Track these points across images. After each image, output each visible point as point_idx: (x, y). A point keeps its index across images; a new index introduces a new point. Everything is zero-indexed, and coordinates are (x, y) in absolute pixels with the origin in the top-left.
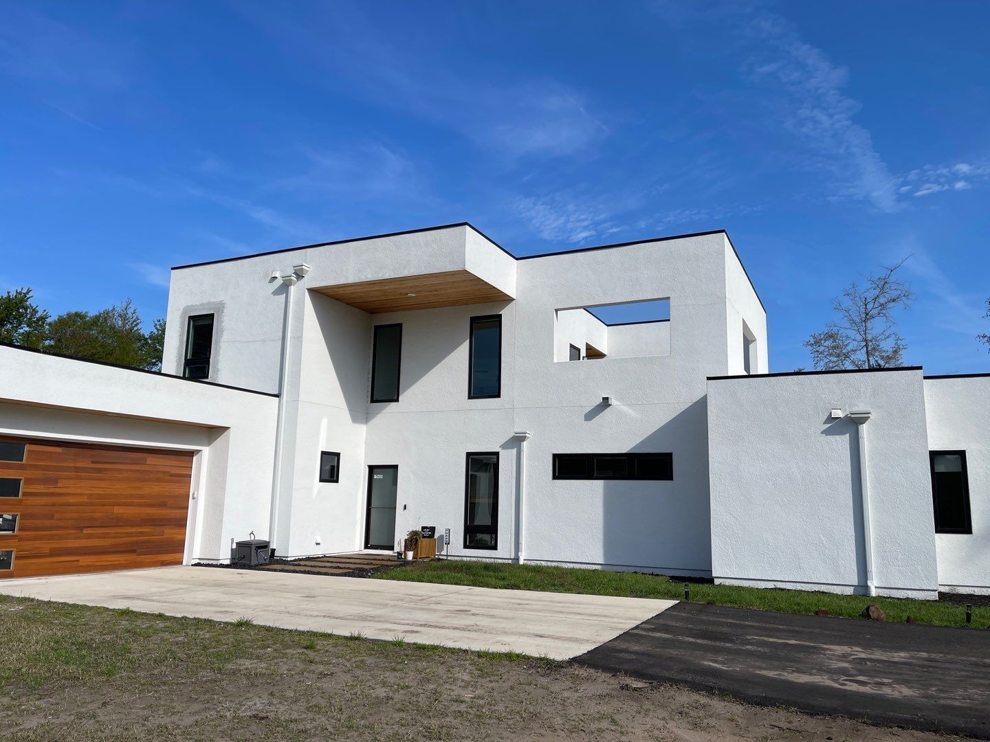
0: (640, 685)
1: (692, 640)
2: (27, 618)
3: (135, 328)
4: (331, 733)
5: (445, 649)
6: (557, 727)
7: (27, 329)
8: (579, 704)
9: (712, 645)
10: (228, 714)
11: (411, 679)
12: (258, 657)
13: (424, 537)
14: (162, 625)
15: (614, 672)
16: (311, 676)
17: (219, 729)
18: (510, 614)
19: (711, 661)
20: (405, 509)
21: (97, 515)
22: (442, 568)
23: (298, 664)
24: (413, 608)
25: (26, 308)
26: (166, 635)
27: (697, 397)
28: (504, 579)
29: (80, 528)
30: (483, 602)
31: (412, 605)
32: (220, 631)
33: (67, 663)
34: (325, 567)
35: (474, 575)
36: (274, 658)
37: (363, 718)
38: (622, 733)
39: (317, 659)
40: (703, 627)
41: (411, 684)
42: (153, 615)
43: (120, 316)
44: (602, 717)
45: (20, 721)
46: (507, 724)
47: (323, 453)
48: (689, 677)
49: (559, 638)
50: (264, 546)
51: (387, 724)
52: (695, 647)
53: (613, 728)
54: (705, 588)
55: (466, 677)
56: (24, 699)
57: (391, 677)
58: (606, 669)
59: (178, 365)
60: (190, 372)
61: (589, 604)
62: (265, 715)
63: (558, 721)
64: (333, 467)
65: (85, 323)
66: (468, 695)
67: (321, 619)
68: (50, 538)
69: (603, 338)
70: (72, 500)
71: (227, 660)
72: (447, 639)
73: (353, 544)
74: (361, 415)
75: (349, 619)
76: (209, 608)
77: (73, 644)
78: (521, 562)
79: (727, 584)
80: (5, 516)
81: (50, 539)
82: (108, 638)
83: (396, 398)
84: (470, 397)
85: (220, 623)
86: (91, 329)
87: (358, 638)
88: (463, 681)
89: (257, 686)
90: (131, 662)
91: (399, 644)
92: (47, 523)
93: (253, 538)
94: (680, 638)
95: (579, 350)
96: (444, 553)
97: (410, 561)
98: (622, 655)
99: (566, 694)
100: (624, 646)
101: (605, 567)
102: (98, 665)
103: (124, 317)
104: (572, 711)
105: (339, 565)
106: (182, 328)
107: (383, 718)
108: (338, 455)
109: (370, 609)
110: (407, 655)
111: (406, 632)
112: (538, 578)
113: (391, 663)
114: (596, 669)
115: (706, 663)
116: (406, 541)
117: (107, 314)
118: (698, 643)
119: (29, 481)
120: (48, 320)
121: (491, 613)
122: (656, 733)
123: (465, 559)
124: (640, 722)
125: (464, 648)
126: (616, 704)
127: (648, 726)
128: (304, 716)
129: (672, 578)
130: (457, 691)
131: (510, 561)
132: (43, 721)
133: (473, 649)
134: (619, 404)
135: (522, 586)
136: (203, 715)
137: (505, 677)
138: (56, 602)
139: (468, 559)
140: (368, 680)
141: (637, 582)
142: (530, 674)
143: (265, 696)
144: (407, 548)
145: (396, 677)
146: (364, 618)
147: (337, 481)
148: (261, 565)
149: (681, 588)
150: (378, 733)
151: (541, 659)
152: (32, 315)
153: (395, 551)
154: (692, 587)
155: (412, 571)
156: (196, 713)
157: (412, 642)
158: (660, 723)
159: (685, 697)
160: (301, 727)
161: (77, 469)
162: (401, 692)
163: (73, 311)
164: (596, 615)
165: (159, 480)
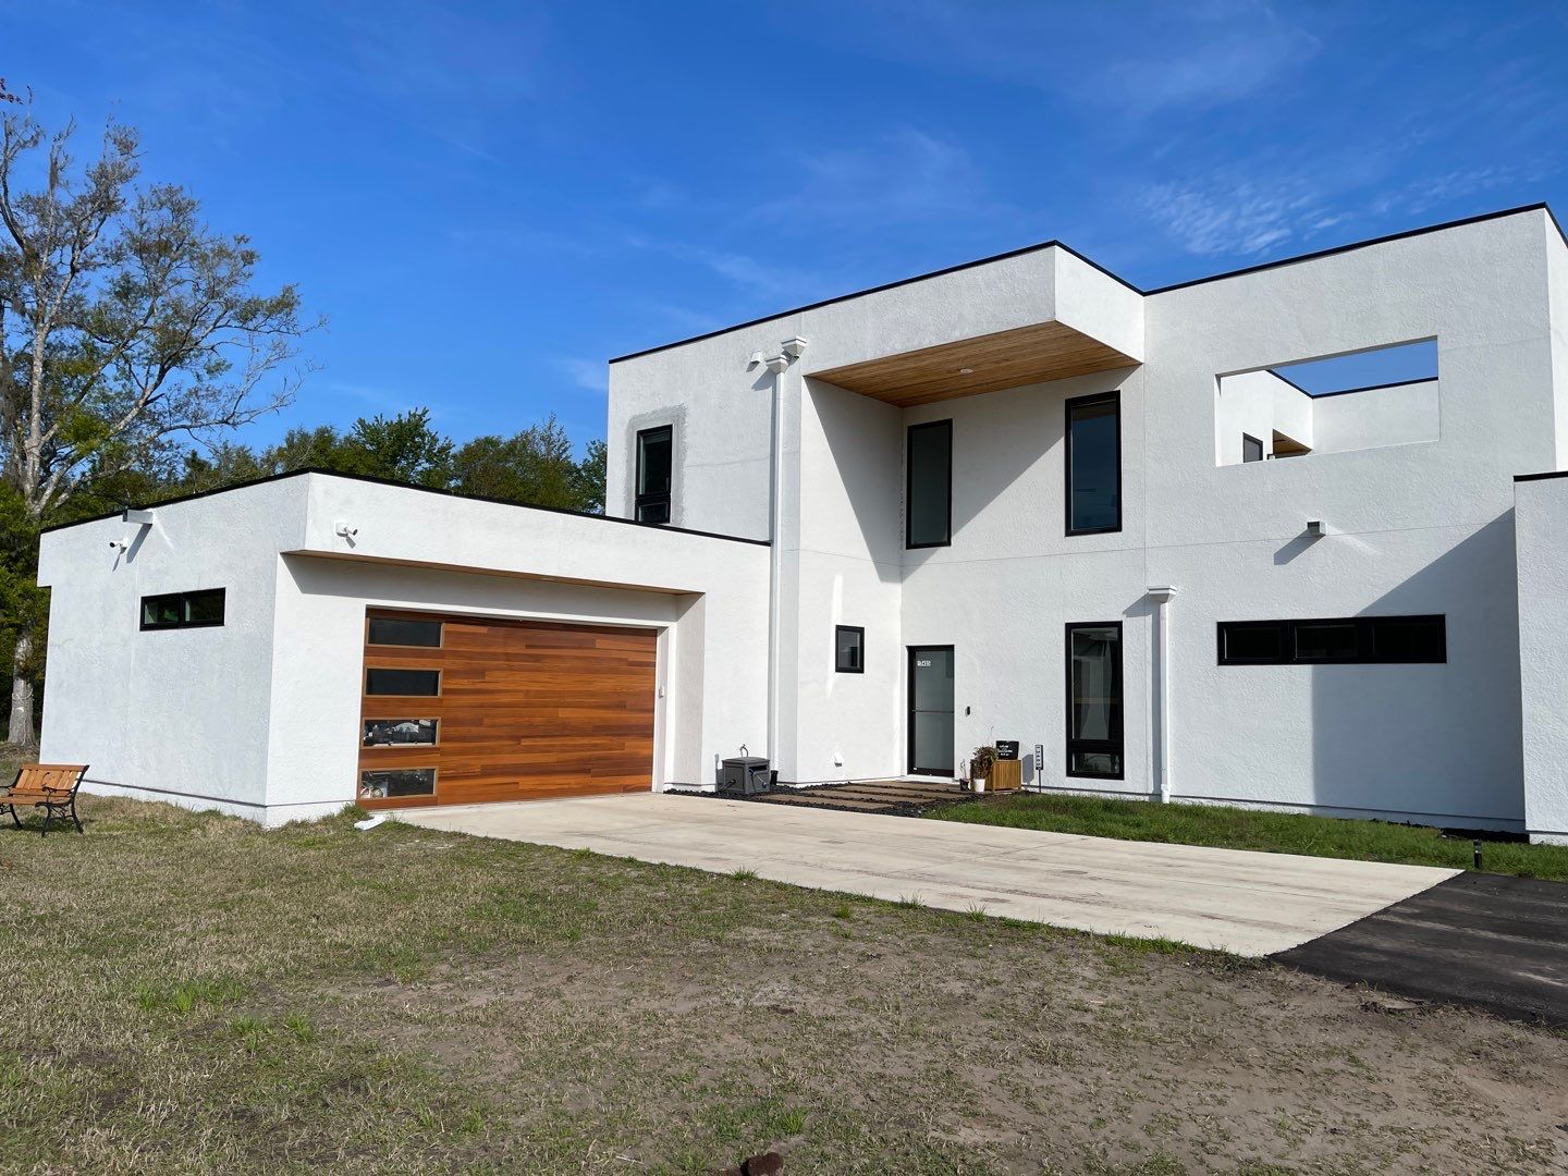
0: (1398, 1005)
1: (1491, 935)
2: (460, 860)
3: (564, 456)
4: (887, 1041)
5: (1051, 929)
6: (1252, 1061)
7: (427, 465)
8: (1289, 1027)
9: (1531, 946)
10: (737, 1002)
11: (1000, 970)
12: (769, 926)
13: (1001, 757)
14: (634, 874)
15: (1350, 981)
16: (848, 957)
17: (727, 1022)
18: (1156, 880)
19: (1530, 971)
20: (969, 713)
21: (538, 720)
22: (1033, 806)
23: (828, 938)
24: (993, 865)
25: (423, 436)
26: (641, 888)
27: (1493, 513)
28: (1138, 825)
29: (518, 739)
30: (1106, 861)
31: (989, 860)
32: (713, 886)
33: (517, 921)
34: (852, 799)
35: (1087, 818)
36: (792, 928)
37: (932, 1022)
38: (1369, 1078)
39: (855, 933)
40: (1513, 915)
41: (1001, 979)
42: (621, 859)
43: (543, 439)
44: (1330, 1052)
45: (465, 997)
46: (1165, 1050)
47: (839, 628)
48: (1492, 997)
49: (1243, 922)
50: (761, 766)
51: (970, 1034)
52: (1501, 947)
53: (1354, 1070)
54: (1512, 849)
55: (1090, 974)
56: (467, 968)
57: (968, 966)
58: (1333, 976)
59: (627, 504)
60: (644, 515)
61: (1294, 870)
62: (788, 1007)
63: (1253, 1052)
64: (854, 650)
65: (499, 452)
66: (1095, 1001)
67: (854, 876)
68: (481, 751)
69: (1304, 419)
70: (505, 699)
71: (727, 927)
72: (1054, 914)
73: (891, 766)
74: (892, 570)
75: (896, 878)
76: (696, 853)
77: (521, 895)
78: (1166, 800)
79: (1555, 843)
80: (422, 722)
81: (480, 753)
82: (566, 888)
83: (946, 540)
84: (1069, 533)
85: (712, 875)
86: (507, 461)
87: (912, 906)
88: (1084, 978)
89: (772, 966)
90: (600, 923)
91: (977, 918)
92: (475, 730)
93: (745, 755)
94: (1470, 931)
95: (1260, 444)
96: (1035, 782)
97: (980, 795)
98: (1360, 955)
99: (1264, 1011)
100: (1364, 940)
101: (1317, 811)
102: (557, 925)
103: (547, 440)
104: (1277, 1039)
105: (873, 797)
106: (629, 449)
107: (963, 1026)
108: (861, 631)
109: (926, 864)
110: (991, 936)
111: (986, 900)
112: (1197, 825)
113: (966, 945)
114: (1316, 974)
115: (1521, 974)
116: (972, 762)
117: (526, 437)
118: (1505, 942)
119: (449, 674)
120: (453, 451)
121: (1122, 878)
122: (1433, 1083)
123: (1071, 793)
124: (1402, 1064)
125: (1082, 929)
126: (1355, 1033)
127: (1418, 1071)
128: (845, 1013)
129: (1448, 831)
130: (1076, 994)
131: (1147, 799)
132: (494, 998)
133: (1098, 932)
134: (1340, 532)
135: (1171, 837)
136: (704, 1000)
137: (1154, 978)
138: (494, 839)
139: (1076, 793)
140: (935, 969)
141: (1379, 837)
142: (1198, 976)
143: (786, 979)
144: (974, 774)
145: (977, 967)
146: (920, 877)
147: (862, 671)
148: (760, 794)
149: (1468, 848)
150: (957, 1047)
151: (1215, 953)
152: (431, 445)
153: (956, 778)
154: (1487, 848)
155: (986, 808)
156: (693, 997)
157: (997, 916)
158: (1440, 1068)
159: (1483, 1029)
160: (841, 1028)
161: (508, 657)
162: (987, 989)
163: (482, 436)
164: (1307, 888)
165: (614, 671)
